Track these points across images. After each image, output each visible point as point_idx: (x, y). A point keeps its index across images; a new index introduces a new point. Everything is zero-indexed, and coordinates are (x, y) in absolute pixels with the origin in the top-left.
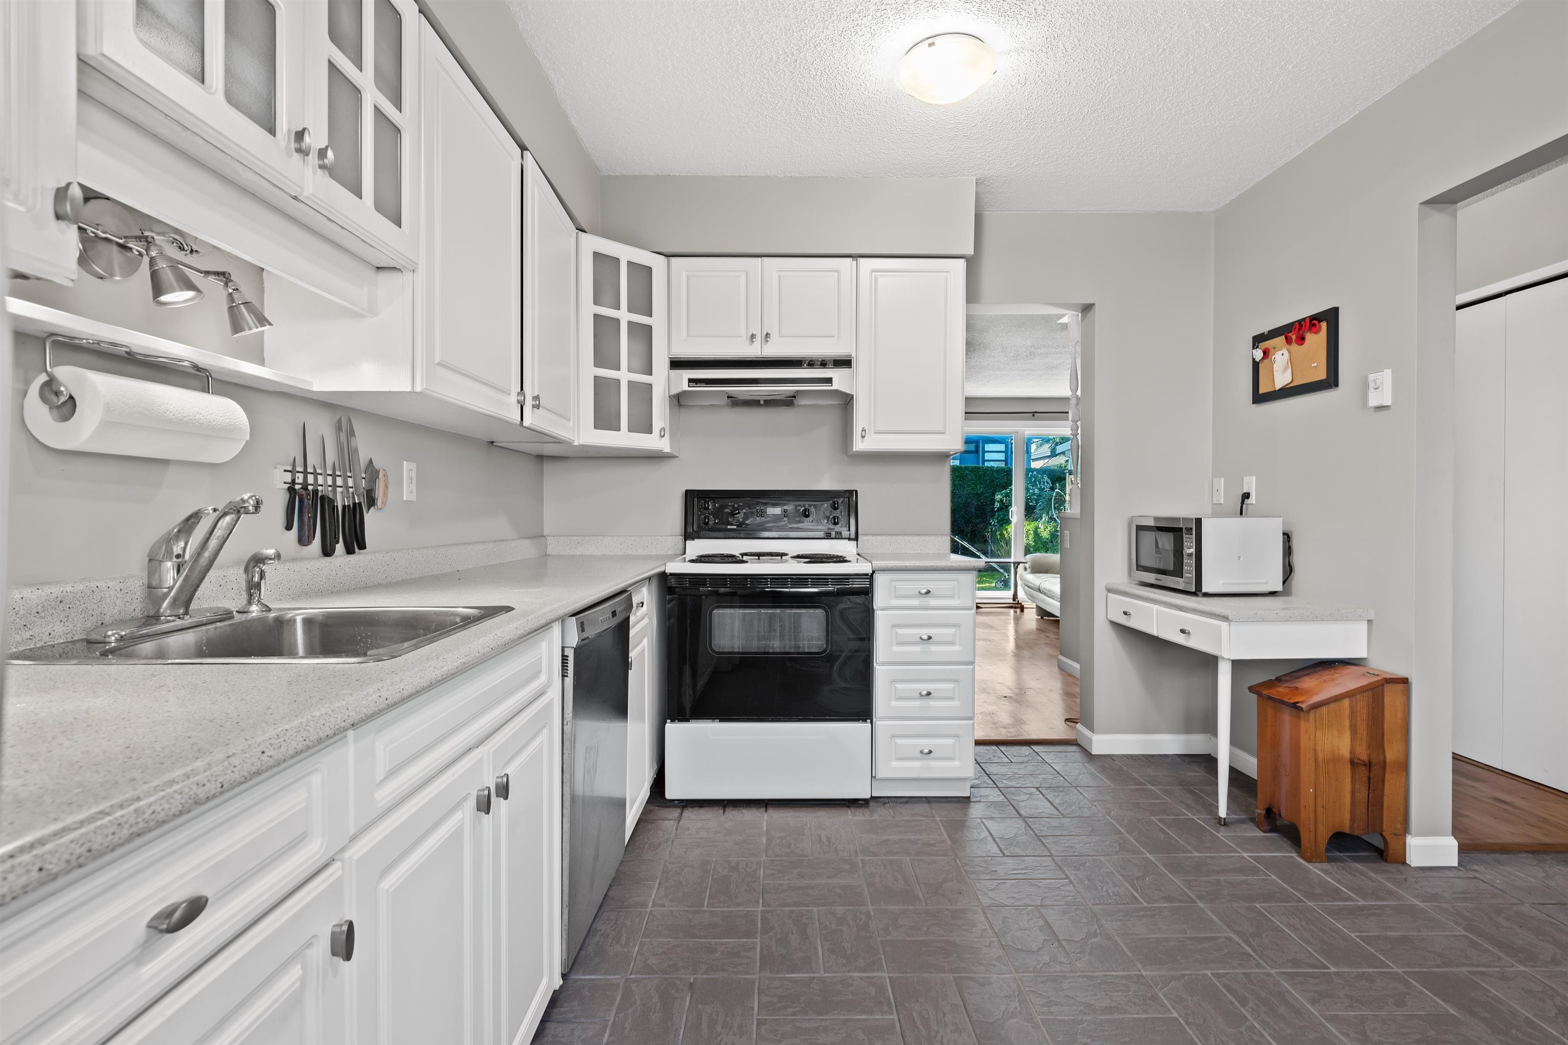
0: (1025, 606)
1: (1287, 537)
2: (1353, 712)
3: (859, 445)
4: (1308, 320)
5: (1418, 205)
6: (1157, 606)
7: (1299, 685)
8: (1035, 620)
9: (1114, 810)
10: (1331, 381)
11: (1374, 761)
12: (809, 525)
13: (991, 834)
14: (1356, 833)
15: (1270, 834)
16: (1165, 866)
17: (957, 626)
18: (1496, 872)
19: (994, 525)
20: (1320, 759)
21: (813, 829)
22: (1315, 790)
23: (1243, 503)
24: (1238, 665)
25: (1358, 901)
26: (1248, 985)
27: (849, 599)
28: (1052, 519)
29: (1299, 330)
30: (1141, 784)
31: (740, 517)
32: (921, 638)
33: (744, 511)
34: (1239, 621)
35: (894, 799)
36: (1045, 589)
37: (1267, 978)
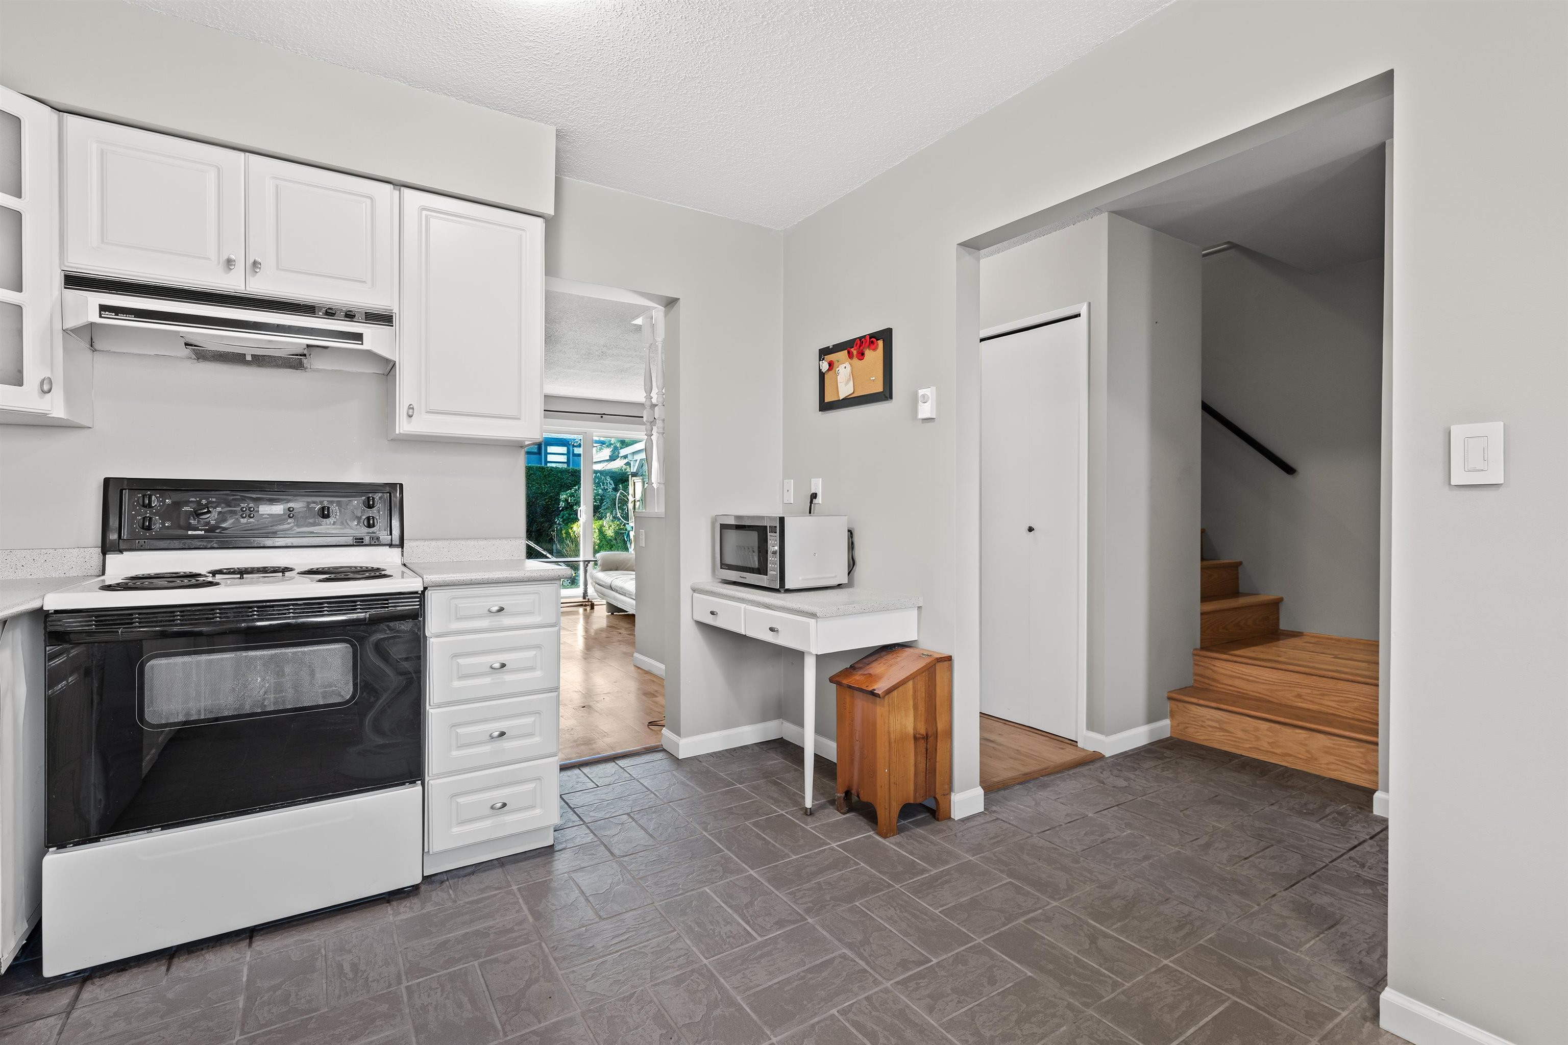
0: (595, 603)
1: (851, 533)
2: (915, 691)
3: (404, 426)
4: (868, 338)
5: (956, 245)
6: (744, 605)
7: (871, 671)
8: (605, 617)
9: (710, 824)
10: (886, 394)
11: (930, 734)
12: (328, 529)
13: (583, 893)
14: (919, 801)
15: (848, 815)
16: (769, 881)
17: (538, 647)
18: (1007, 809)
19: (559, 524)
20: (892, 740)
21: (330, 955)
22: (889, 770)
23: (811, 502)
24: (821, 659)
25: (931, 870)
26: (874, 1013)
27: (388, 626)
28: (615, 518)
29: (860, 346)
30: (729, 784)
31: (212, 517)
32: (491, 667)
33: (219, 509)
34: (826, 617)
35: (455, 872)
36: (616, 586)
37: (886, 996)
